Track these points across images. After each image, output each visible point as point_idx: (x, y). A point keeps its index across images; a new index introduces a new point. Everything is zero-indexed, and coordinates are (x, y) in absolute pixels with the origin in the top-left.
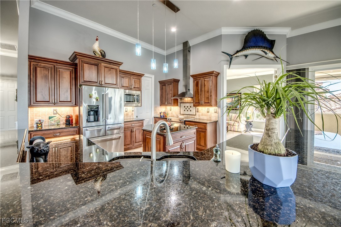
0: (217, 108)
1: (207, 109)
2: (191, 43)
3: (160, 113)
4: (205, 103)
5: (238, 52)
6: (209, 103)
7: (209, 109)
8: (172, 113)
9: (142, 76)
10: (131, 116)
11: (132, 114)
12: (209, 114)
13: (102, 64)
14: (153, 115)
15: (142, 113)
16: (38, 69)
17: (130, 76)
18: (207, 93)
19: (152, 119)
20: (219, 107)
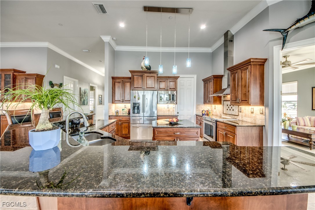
0: (263, 107)
1: (251, 108)
2: (233, 31)
3: (202, 111)
4: (242, 101)
5: (298, 21)
6: (246, 100)
7: (253, 109)
8: (216, 112)
9: (178, 78)
10: (172, 112)
11: (173, 110)
12: (253, 115)
13: (145, 75)
14: (195, 113)
15: (183, 110)
16: (116, 83)
17: (167, 80)
18: (244, 88)
19: (194, 116)
20: (267, 106)
